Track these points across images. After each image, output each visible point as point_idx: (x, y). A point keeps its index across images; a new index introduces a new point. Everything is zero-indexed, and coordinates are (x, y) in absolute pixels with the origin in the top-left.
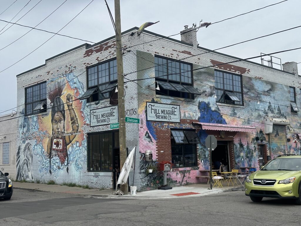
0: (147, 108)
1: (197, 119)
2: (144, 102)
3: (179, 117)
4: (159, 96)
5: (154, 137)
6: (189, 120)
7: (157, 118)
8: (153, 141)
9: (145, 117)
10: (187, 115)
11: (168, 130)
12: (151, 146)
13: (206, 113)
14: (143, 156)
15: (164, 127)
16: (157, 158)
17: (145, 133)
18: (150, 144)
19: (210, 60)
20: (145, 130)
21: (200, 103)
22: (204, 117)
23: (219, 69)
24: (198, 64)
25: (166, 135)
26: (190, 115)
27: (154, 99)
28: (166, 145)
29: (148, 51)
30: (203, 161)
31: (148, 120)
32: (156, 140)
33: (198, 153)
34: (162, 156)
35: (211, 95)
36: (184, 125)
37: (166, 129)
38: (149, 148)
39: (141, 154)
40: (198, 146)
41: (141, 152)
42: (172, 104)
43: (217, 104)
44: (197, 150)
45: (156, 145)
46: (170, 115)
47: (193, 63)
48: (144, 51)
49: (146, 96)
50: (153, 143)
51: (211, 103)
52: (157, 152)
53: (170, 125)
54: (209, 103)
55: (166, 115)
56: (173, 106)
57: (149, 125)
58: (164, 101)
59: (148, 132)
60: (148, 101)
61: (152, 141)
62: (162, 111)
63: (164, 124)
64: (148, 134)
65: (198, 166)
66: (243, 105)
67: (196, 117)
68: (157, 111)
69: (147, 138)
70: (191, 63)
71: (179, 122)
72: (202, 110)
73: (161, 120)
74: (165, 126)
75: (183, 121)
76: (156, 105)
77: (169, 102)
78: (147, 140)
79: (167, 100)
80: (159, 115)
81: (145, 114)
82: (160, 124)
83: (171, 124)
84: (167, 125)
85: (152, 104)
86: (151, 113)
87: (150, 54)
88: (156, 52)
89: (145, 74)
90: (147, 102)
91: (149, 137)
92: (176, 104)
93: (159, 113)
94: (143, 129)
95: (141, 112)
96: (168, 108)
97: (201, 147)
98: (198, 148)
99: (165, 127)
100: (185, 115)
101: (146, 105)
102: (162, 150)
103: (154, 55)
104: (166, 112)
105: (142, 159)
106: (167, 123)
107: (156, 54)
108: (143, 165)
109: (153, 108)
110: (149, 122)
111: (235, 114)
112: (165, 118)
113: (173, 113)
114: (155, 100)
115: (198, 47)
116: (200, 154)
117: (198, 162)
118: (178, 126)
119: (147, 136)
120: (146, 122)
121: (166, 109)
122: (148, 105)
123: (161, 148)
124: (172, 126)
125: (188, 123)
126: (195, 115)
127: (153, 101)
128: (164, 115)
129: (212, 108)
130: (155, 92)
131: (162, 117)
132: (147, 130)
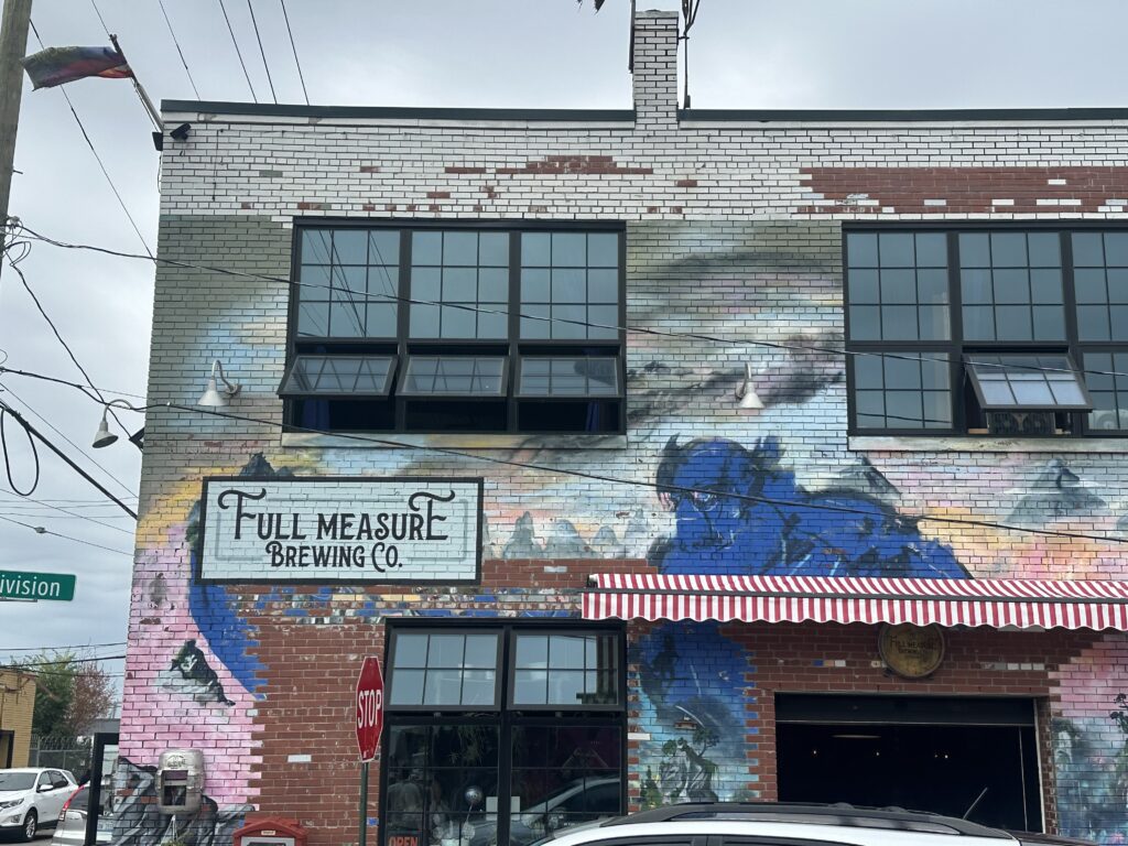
0: (208, 510)
1: (642, 556)
2: (183, 480)
4: (305, 436)
5: (236, 672)
6: (557, 563)
7: (274, 564)
8: (228, 697)
9: (187, 561)
10: (543, 531)
11: (365, 629)
12: (213, 728)
13: (737, 514)
14: (143, 784)
15: (328, 614)
16: (251, 800)
17: (178, 650)
18: (212, 716)
20: (178, 636)
22: (712, 541)
23: (896, 217)
24: (680, 217)
25: (344, 659)
26: (575, 531)
27: (268, 459)
29: (245, 206)
31: (206, 575)
32: (260, 690)
33: (636, 778)
34: (292, 784)
35: (798, 389)
36: (511, 598)
37: (347, 621)
38: (192, 736)
39: (129, 771)
40: (634, 729)
41: (130, 759)
43: (859, 443)
44: (631, 754)
45: (256, 721)
46: (390, 541)
47: (622, 217)
48: (218, 212)
49: (209, 443)
50: (231, 710)
52: (258, 760)
53: (387, 597)
54: (771, 448)
56: (424, 485)
57: (213, 605)
58: (334, 464)
59: (202, 644)
60: (217, 472)
61: (222, 699)
62: (328, 519)
63: (336, 597)
64: (200, 654)
67: (628, 542)
68: (287, 530)
69: (185, 676)
70: (615, 217)
72: (696, 494)
73: (312, 572)
74: (344, 606)
75: (500, 573)
77: (391, 463)
78: (189, 689)
79: (350, 456)
80: (296, 544)
81: (187, 545)
82: (296, 597)
83: (394, 592)
84: (360, 598)
85: (253, 488)
86: (238, 536)
87: (261, 221)
88: (302, 206)
89: (211, 333)
90: (207, 480)
91: (203, 673)
92: (446, 474)
93: (296, 536)
94: (159, 627)
95: (160, 538)
97: (666, 738)
98: (636, 744)
99: (337, 613)
100: (531, 532)
101: (199, 498)
103: (291, 219)
104: (356, 525)
105: (131, 800)
106: (361, 589)
107: (307, 213)
108: (136, 837)
109: (250, 506)
110: (209, 589)
112: (345, 557)
113: (417, 527)
114: (276, 462)
116: (651, 785)
118: (452, 605)
119: (188, 669)
121: (358, 510)
122: (212, 497)
123: (297, 736)
124: (405, 605)
125: (549, 581)
127: (259, 471)
128: (339, 543)
129: (798, 475)
130: (279, 418)
131: (321, 559)
132: (191, 632)
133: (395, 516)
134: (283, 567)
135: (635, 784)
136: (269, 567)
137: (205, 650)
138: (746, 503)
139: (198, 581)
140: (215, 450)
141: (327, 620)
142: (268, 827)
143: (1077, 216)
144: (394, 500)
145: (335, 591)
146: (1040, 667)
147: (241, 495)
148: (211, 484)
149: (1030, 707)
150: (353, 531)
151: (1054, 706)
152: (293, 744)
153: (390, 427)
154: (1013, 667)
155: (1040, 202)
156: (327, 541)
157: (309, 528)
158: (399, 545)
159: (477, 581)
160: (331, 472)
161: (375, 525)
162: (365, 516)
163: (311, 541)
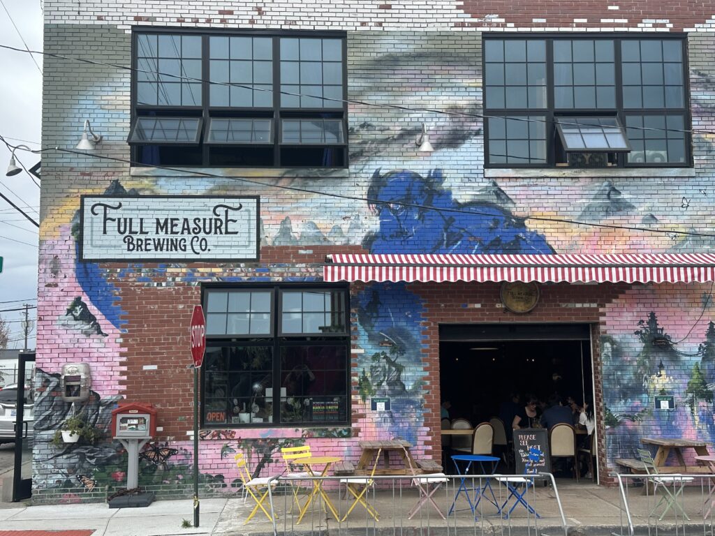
0: (85, 216)
1: (358, 243)
2: (68, 196)
3: (254, 238)
4: (145, 169)
5: (107, 316)
6: (307, 248)
7: (129, 250)
8: (104, 331)
9: (73, 247)
10: (297, 228)
11: (189, 288)
12: (95, 350)
13: (416, 217)
14: (52, 385)
15: (165, 280)
16: (121, 393)
17: (70, 303)
18: (94, 343)
20: (70, 294)
22: (401, 234)
23: (515, 30)
24: (381, 29)
25: (175, 308)
26: (318, 228)
27: (122, 183)
29: (100, 18)
32: (124, 327)
34: (146, 382)
35: (454, 139)
36: (278, 270)
37: (177, 285)
38: (82, 355)
39: (43, 377)
40: (355, 347)
41: (43, 369)
43: (491, 173)
44: (352, 361)
45: (122, 345)
46: (202, 235)
47: (344, 29)
48: (82, 22)
49: (83, 174)
50: (106, 339)
52: (124, 368)
53: (201, 270)
54: (437, 176)
55: (179, 237)
56: (222, 200)
57: (91, 275)
58: (165, 187)
59: (85, 299)
60: (89, 192)
61: (100, 332)
62: (162, 222)
63: (169, 270)
64: (84, 306)
66: (689, 164)
67: (350, 235)
68: (136, 228)
69: (76, 319)
70: (340, 28)
72: (391, 205)
73: (153, 254)
77: (201, 186)
78: (78, 327)
79: (174, 182)
80: (143, 237)
81: (73, 238)
82: (144, 270)
83: (206, 266)
84: (184, 270)
85: (112, 202)
86: (105, 232)
87: (111, 29)
88: (137, 19)
89: (81, 102)
90: (83, 197)
92: (236, 193)
93: (142, 232)
94: (57, 289)
95: (55, 234)
97: (374, 351)
98: (356, 355)
99: (170, 279)
100: (290, 229)
101: (79, 208)
102: (153, 364)
103: (130, 27)
104: (180, 226)
105: (45, 394)
106: (185, 265)
107: (141, 23)
108: (50, 416)
109: (111, 213)
110: (88, 265)
111: (618, 207)
112: (174, 245)
113: (219, 226)
114: (127, 185)
118: (242, 274)
119: (77, 314)
120: (73, 266)
121: (181, 216)
122: (87, 209)
123: (148, 354)
124: (213, 274)
127: (116, 191)
128: (170, 236)
129: (453, 192)
130: (128, 157)
131: (158, 246)
132: (77, 291)
133: (204, 220)
134: (135, 251)
135: (356, 379)
136: (126, 252)
137: (88, 303)
138: (422, 210)
139: (80, 260)
140: (87, 178)
141: (164, 284)
142: (133, 408)
143: (625, 29)
144: (203, 210)
145: (168, 266)
146: (594, 305)
147: (106, 206)
148: (86, 199)
149: (587, 330)
150: (178, 229)
151: (602, 328)
152: (146, 359)
153: (199, 164)
154: (579, 305)
155: (603, 21)
156: (162, 235)
157: (150, 226)
158: (208, 238)
159: (257, 260)
160: (163, 192)
161: (192, 226)
162: (186, 220)
163: (152, 235)
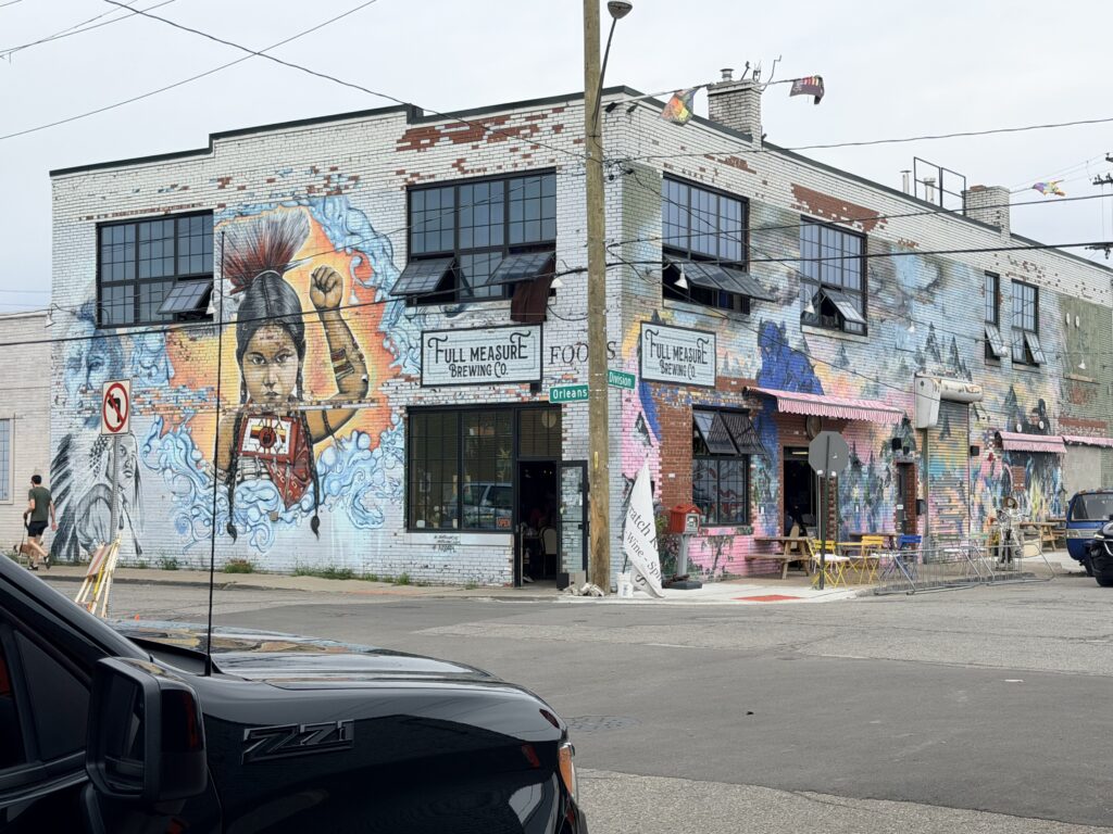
0: (643, 340)
1: (755, 378)
2: (634, 321)
3: (714, 369)
4: (670, 302)
5: (653, 430)
6: (735, 379)
7: (662, 372)
8: (652, 443)
9: (638, 367)
10: (731, 363)
11: (687, 409)
13: (775, 359)
14: (630, 488)
15: (677, 401)
16: (660, 496)
17: (637, 417)
19: (793, 185)
20: (636, 409)
21: (762, 325)
22: (769, 372)
23: (812, 216)
24: (763, 200)
26: (738, 364)
27: (659, 313)
28: (681, 455)
29: (648, 160)
30: (762, 509)
31: (644, 377)
32: (660, 440)
33: (753, 485)
34: (670, 488)
35: (790, 299)
37: (682, 405)
39: (625, 481)
40: (752, 463)
41: (626, 474)
42: (698, 327)
44: (751, 474)
45: (660, 456)
46: (693, 363)
47: (749, 196)
48: (641, 162)
49: (641, 301)
50: (653, 450)
51: (788, 326)
52: (661, 476)
53: (692, 393)
54: (783, 328)
55: (682, 363)
56: (700, 334)
57: (646, 393)
58: (677, 319)
59: (643, 414)
60: (644, 318)
61: (650, 444)
62: (676, 350)
63: (680, 392)
64: (643, 420)
65: (753, 525)
66: (865, 333)
67: (751, 370)
68: (665, 353)
69: (639, 431)
71: (713, 384)
72: (767, 348)
74: (681, 397)
75: (721, 383)
76: (663, 330)
77: (691, 321)
78: (640, 438)
79: (686, 316)
80: (668, 362)
81: (637, 358)
82: (668, 391)
83: (694, 391)
84: (685, 393)
85: (654, 328)
86: (652, 356)
87: (653, 171)
88: (666, 165)
90: (642, 322)
91: (644, 430)
92: (706, 329)
93: (667, 358)
94: (631, 404)
95: (629, 354)
96: (689, 341)
97: (760, 467)
98: (753, 470)
99: (679, 400)
100: (728, 363)
101: (640, 332)
102: (673, 472)
103: (662, 172)
106: (685, 388)
107: (667, 169)
109: (654, 339)
110: (644, 384)
111: (844, 362)
112: (681, 371)
113: (699, 357)
114: (662, 314)
115: (764, 144)
116: (756, 488)
117: (753, 510)
118: (709, 399)
119: (640, 427)
120: (638, 384)
121: (684, 345)
122: (643, 333)
123: (671, 463)
124: (697, 398)
125: (733, 388)
126: (749, 364)
127: (656, 321)
128: (680, 363)
129: (789, 342)
130: (661, 293)
132: (640, 409)
135: (753, 488)
137: (644, 417)
139: (641, 379)
140: (643, 305)
141: (677, 404)
143: (848, 227)
147: (652, 332)
148: (643, 325)
152: (670, 468)
155: (841, 218)
159: (714, 388)
160: (676, 323)
